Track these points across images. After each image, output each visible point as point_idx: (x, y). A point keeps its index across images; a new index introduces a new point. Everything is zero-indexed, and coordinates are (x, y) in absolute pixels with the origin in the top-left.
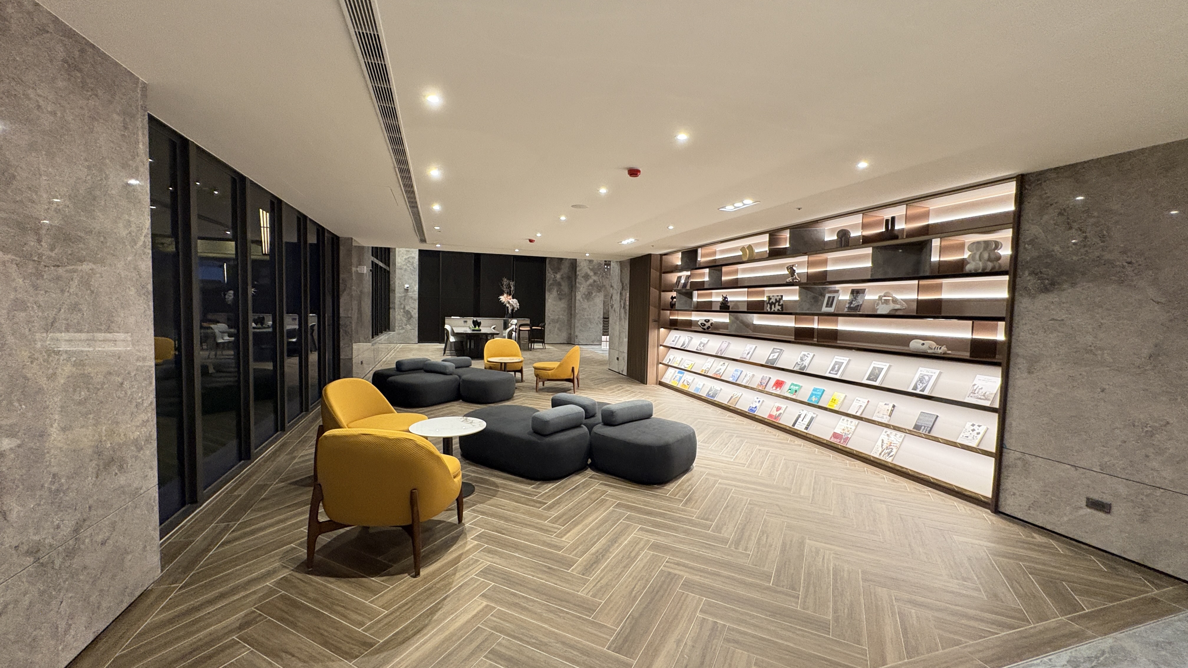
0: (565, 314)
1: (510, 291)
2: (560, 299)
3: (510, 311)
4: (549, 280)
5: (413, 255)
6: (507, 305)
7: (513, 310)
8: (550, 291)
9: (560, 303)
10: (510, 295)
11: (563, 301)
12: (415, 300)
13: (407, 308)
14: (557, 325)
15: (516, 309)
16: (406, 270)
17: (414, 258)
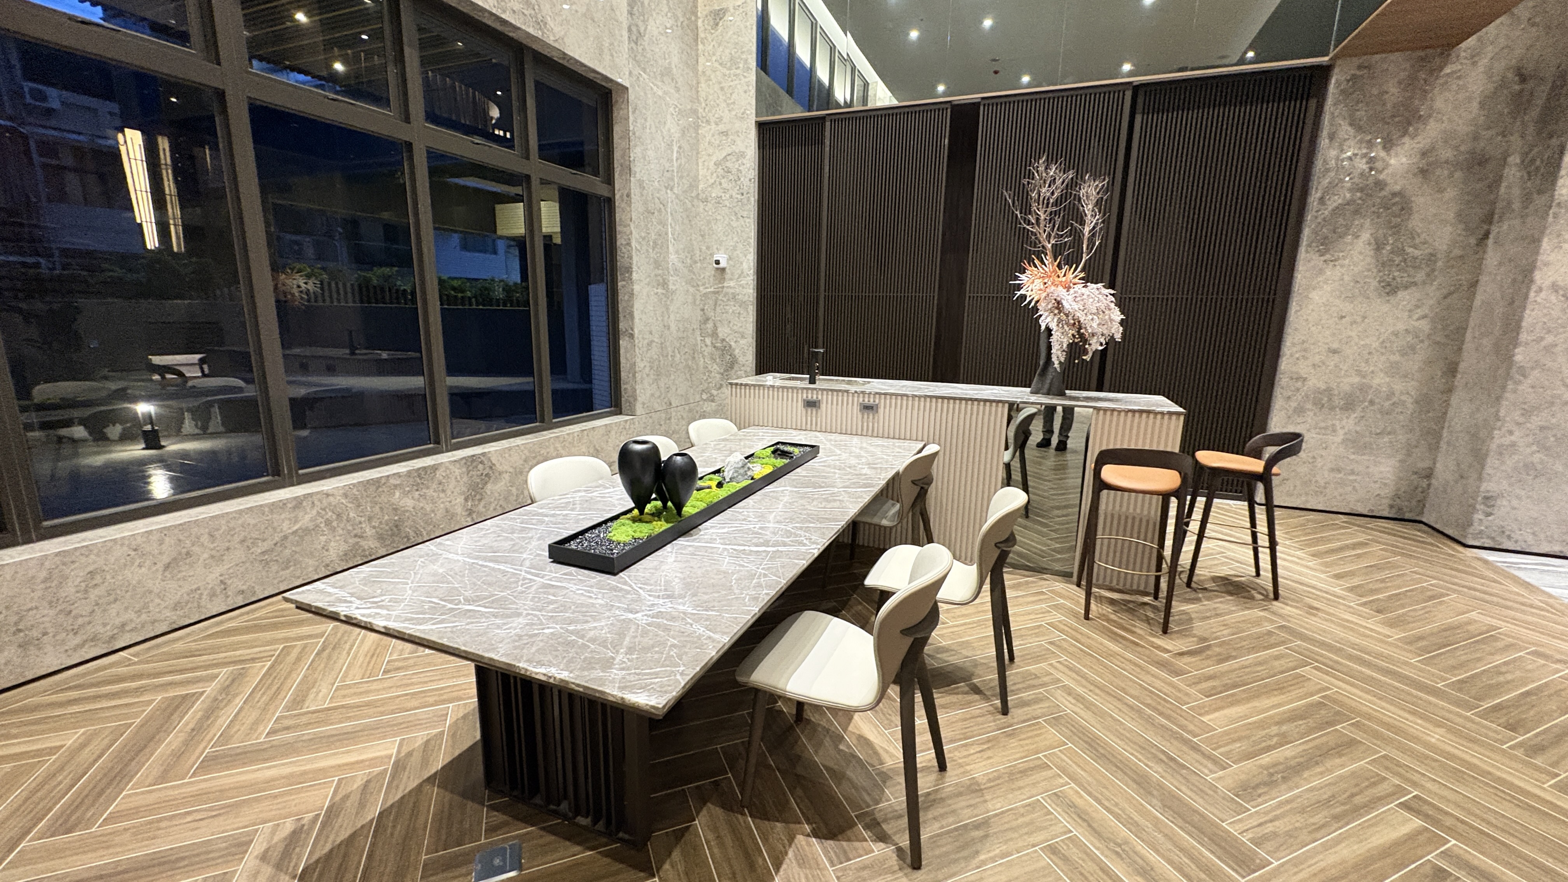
0: (1414, 364)
1: (1077, 236)
2: (1390, 289)
3: (1058, 356)
4: (1332, 187)
5: (740, 146)
6: (1047, 320)
7: (1076, 349)
8: (1325, 245)
9: (1380, 307)
10: (1072, 260)
11: (1405, 297)
12: (743, 304)
13: (723, 331)
14: (1348, 423)
15: (1095, 345)
16: (719, 201)
17: (742, 155)
